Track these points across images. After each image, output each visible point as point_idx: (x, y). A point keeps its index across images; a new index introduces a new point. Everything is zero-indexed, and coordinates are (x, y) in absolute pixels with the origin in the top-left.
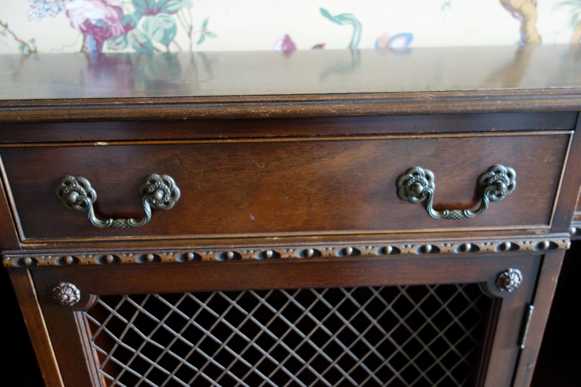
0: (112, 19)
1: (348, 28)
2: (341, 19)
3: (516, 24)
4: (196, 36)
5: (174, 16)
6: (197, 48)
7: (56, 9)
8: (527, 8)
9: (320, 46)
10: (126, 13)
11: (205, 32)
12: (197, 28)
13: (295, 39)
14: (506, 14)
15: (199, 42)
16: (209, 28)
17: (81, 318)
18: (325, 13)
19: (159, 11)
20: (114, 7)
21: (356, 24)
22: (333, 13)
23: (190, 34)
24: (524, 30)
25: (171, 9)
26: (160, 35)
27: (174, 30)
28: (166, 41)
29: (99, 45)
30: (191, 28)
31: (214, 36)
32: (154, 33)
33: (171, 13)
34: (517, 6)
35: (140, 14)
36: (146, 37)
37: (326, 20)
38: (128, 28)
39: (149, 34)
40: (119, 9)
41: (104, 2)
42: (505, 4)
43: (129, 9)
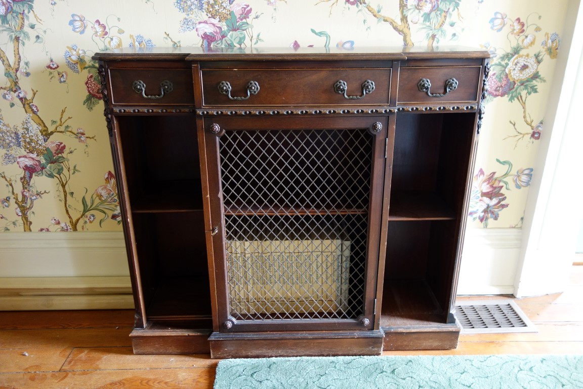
0: (216, 32)
1: (324, 38)
2: (320, 34)
3: (402, 37)
4: (254, 41)
5: (245, 31)
6: (256, 46)
7: (192, 28)
8: (405, 30)
9: (311, 46)
10: (223, 30)
11: (258, 39)
12: (255, 37)
13: (299, 42)
14: (397, 33)
15: (257, 42)
16: (260, 37)
18: (313, 31)
19: (238, 29)
20: (218, 27)
21: (328, 37)
22: (317, 31)
23: (251, 40)
24: (405, 40)
25: (243, 28)
26: (237, 40)
27: (244, 38)
28: (240, 43)
29: (209, 44)
30: (252, 37)
31: (263, 41)
32: (234, 40)
33: (243, 30)
34: (401, 29)
35: (229, 31)
36: (231, 41)
37: (313, 34)
38: (223, 37)
39: (233, 40)
40: (220, 28)
41: (214, 25)
42: (395, 28)
43: (225, 28)
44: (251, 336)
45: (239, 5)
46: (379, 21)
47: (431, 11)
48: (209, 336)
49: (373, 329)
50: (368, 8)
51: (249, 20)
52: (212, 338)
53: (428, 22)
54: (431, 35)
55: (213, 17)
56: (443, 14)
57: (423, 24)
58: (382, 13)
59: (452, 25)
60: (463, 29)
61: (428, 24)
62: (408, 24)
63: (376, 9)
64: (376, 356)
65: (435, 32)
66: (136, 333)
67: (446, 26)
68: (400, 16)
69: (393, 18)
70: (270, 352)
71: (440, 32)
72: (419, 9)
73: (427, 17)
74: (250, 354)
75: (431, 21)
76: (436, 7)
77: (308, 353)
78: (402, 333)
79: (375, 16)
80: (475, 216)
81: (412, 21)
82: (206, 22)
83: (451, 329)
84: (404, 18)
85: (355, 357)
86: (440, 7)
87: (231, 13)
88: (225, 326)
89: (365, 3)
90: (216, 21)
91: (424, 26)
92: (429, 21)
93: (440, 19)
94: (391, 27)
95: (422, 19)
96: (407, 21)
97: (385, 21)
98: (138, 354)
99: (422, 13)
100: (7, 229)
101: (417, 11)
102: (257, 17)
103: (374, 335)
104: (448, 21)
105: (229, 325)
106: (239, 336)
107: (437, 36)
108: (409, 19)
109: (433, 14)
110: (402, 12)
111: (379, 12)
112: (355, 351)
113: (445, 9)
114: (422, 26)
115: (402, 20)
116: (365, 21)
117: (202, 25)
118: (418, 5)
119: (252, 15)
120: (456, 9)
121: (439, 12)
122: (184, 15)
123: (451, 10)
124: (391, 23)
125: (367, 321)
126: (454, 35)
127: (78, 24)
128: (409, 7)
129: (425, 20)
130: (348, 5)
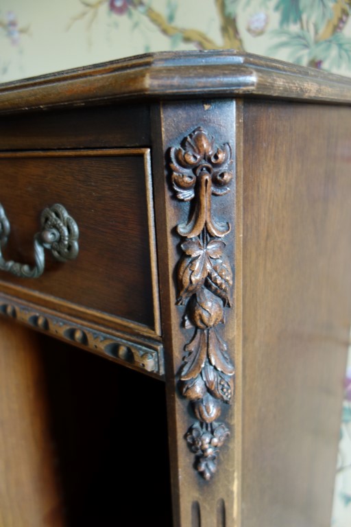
53: (295, 22)
57: (281, 32)
58: (178, 23)
61: (294, 28)
62: (240, 41)
63: (165, 14)
65: (318, 53)
69: (204, 31)
71: (334, 51)
75: (304, 17)
79: (165, 32)
81: (249, 30)
84: (229, 25)
89: (141, 4)
91: (284, 39)
92: (298, 18)
96: (236, 32)
97: (188, 40)
107: (325, 66)
108: (242, 25)
110: (223, 8)
111: (171, 18)
114: (277, 40)
115: (224, 30)
124: (201, 46)
129: (285, 19)
130: (115, 17)
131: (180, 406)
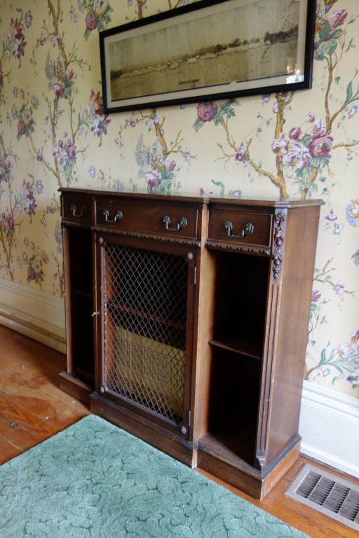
0: (156, 180)
1: (220, 187)
2: (218, 184)
3: (278, 189)
4: (176, 187)
5: (171, 180)
6: (176, 191)
7: (143, 176)
8: (281, 183)
9: (211, 193)
11: (179, 186)
12: (177, 184)
13: (204, 190)
14: (274, 185)
15: (177, 188)
16: (180, 184)
17: (103, 250)
18: (213, 181)
19: (168, 178)
21: (223, 186)
22: (216, 182)
24: (281, 192)
25: (171, 177)
26: (167, 186)
27: (171, 184)
28: (168, 188)
29: (151, 188)
30: (175, 184)
31: (181, 187)
32: (165, 185)
34: (278, 182)
35: (163, 179)
36: (163, 186)
37: (213, 184)
38: (159, 183)
40: (158, 177)
41: (155, 175)
42: (273, 181)
43: (160, 177)
44: (111, 404)
45: (169, 161)
46: (260, 175)
47: (303, 167)
48: (91, 393)
49: (188, 440)
50: (252, 163)
51: (174, 172)
52: (92, 395)
54: (303, 188)
55: (154, 169)
56: (314, 170)
57: (296, 179)
58: (263, 168)
59: (323, 180)
60: (334, 185)
61: (301, 178)
62: (284, 178)
63: (258, 165)
64: (187, 467)
65: (307, 186)
66: (62, 374)
67: (317, 182)
68: (276, 172)
69: (271, 173)
70: (121, 424)
71: (312, 187)
72: (293, 165)
73: (300, 172)
74: (110, 419)
75: (304, 176)
76: (307, 164)
77: (143, 437)
78: (211, 456)
79: (257, 170)
80: (354, 382)
81: (287, 176)
82: (150, 173)
83: (253, 474)
84: (280, 173)
85: (169, 457)
86: (311, 163)
87: (164, 167)
88: (99, 389)
89: (249, 160)
90: (155, 172)
91: (297, 180)
92: (302, 176)
93: (311, 174)
94: (269, 180)
95: (295, 174)
96: (282, 176)
97: (265, 175)
98: (62, 390)
99: (295, 169)
100: (54, 293)
101: (291, 167)
102: (178, 170)
103: (187, 445)
104: (319, 176)
105: (102, 390)
106: (106, 401)
107: (309, 190)
108: (284, 174)
109: (305, 170)
110: (279, 168)
111: (260, 167)
112: (174, 453)
113: (315, 166)
114: (295, 181)
115: (278, 174)
116: (249, 175)
117: (148, 174)
118: (292, 161)
119: (176, 168)
120: (326, 166)
121: (310, 168)
122: (139, 167)
123: (321, 166)
124: (270, 177)
125: (184, 430)
126: (325, 190)
127: (92, 172)
128: (284, 163)
129: (298, 175)
130: (237, 161)
131: (273, 261)
